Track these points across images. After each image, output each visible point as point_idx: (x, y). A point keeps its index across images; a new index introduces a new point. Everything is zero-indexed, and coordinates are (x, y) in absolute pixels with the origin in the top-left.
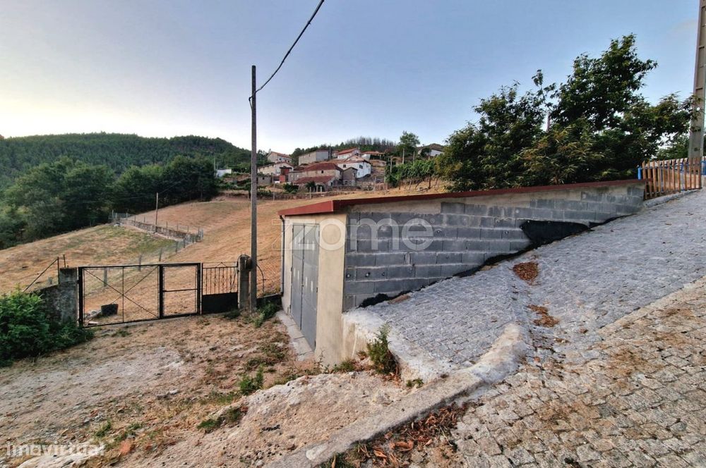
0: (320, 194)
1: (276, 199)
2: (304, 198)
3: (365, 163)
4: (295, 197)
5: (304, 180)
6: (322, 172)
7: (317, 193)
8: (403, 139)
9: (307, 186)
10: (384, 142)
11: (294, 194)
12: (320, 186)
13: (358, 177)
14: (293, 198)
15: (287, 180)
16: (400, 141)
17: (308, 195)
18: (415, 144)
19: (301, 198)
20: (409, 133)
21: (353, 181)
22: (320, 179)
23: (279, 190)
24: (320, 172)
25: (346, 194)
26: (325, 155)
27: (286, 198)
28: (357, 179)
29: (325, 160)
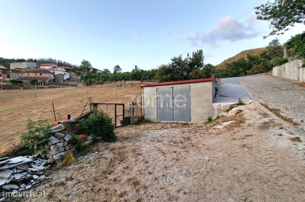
0: (43, 87)
1: (3, 89)
2: (31, 89)
3: (67, 72)
4: (21, 88)
5: (26, 78)
6: (41, 74)
7: (40, 86)
8: (83, 63)
9: (31, 82)
11: (21, 86)
12: (42, 82)
14: (20, 89)
15: (9, 77)
16: (81, 64)
17: (33, 87)
18: (89, 66)
19: (27, 89)
20: (86, 60)
21: (62, 81)
22: (40, 78)
23: (6, 84)
24: (38, 75)
25: (63, 87)
26: (34, 65)
27: (14, 89)
28: (64, 80)
29: (34, 68)
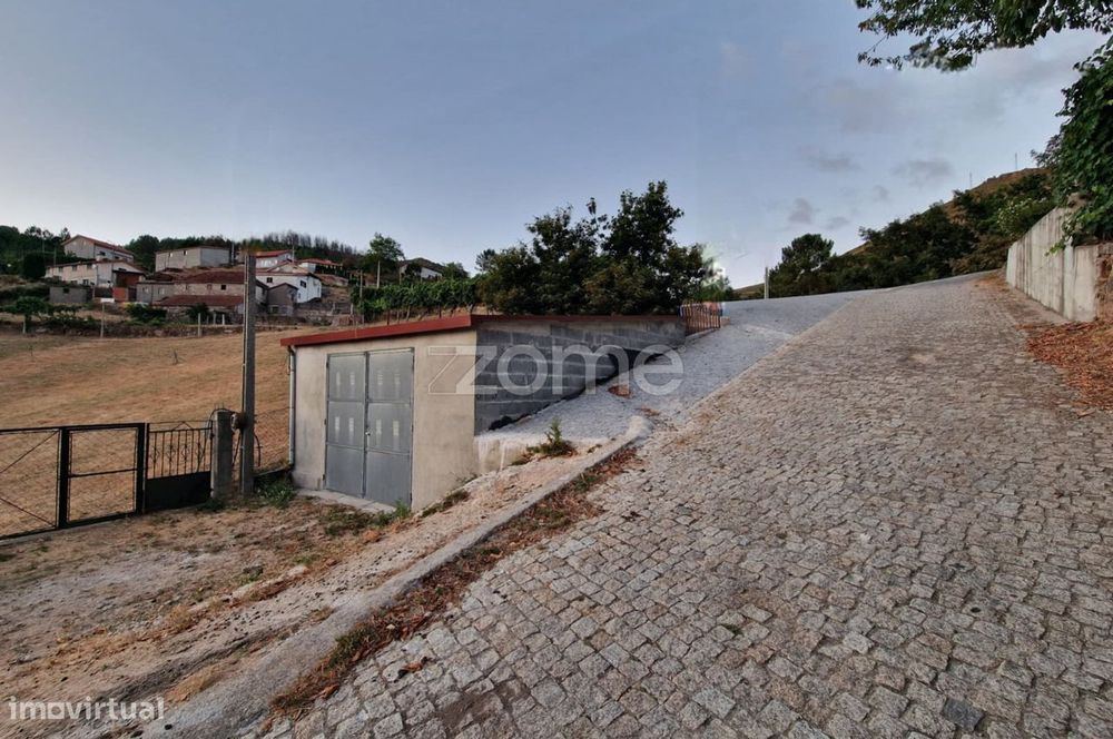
0: (222, 329)
1: (107, 334)
2: (184, 334)
3: (311, 279)
4: (159, 332)
5: (179, 300)
6: (223, 287)
7: (215, 326)
8: (374, 245)
9: (188, 312)
10: (335, 245)
11: (159, 326)
12: (219, 314)
13: (299, 301)
14: (154, 335)
15: (133, 297)
16: (369, 248)
17: (193, 330)
18: (395, 255)
19: (175, 334)
20: (385, 237)
21: (290, 308)
22: (218, 300)
23: (116, 318)
24: (216, 288)
25: (280, 330)
26: (223, 256)
27: (137, 334)
28: (297, 306)
29: (221, 265)
